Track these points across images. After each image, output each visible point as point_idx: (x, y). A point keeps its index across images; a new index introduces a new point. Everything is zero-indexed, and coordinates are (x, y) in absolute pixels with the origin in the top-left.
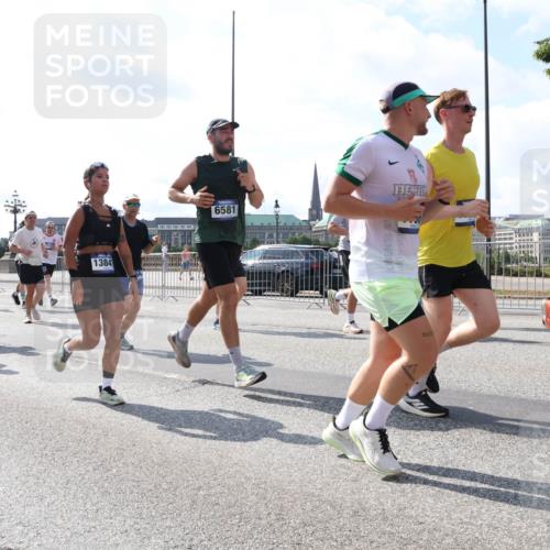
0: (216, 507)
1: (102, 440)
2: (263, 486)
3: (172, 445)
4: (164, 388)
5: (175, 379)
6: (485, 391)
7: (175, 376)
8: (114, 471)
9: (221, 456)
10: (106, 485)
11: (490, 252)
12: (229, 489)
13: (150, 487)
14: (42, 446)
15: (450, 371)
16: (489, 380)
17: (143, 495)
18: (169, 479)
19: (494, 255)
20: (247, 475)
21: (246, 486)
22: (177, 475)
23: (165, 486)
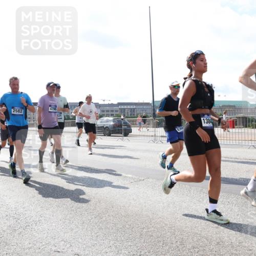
0: (152, 237)
1: (98, 204)
2: (173, 228)
3: (130, 208)
4: (125, 181)
5: (130, 177)
7: (130, 176)
8: (104, 218)
9: (153, 214)
12: (157, 229)
13: (121, 227)
14: (71, 206)
17: (118, 230)
18: (129, 223)
20: (166, 223)
21: (165, 228)
22: (133, 221)
23: (127, 226)
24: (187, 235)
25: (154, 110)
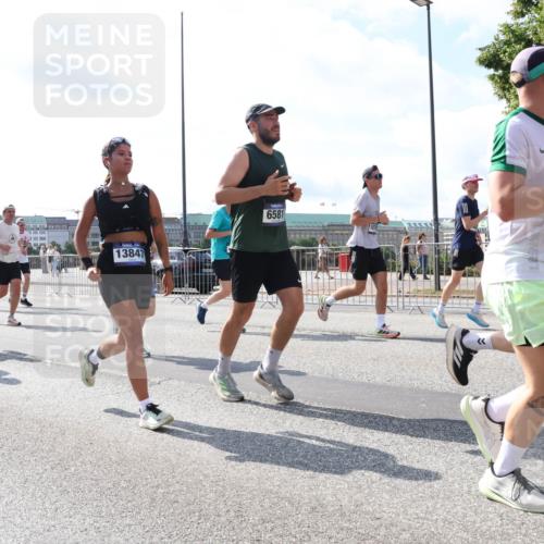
0: (176, 505)
1: (60, 439)
2: (221, 483)
6: (437, 388)
8: (73, 469)
9: (180, 454)
10: (65, 483)
11: (438, 252)
12: (187, 486)
13: (110, 485)
15: (403, 369)
16: (441, 378)
17: (102, 493)
18: (127, 477)
19: (443, 256)
20: (205, 472)
21: (204, 483)
22: (135, 473)
23: (123, 484)
24: (249, 496)
25: (185, 233)
